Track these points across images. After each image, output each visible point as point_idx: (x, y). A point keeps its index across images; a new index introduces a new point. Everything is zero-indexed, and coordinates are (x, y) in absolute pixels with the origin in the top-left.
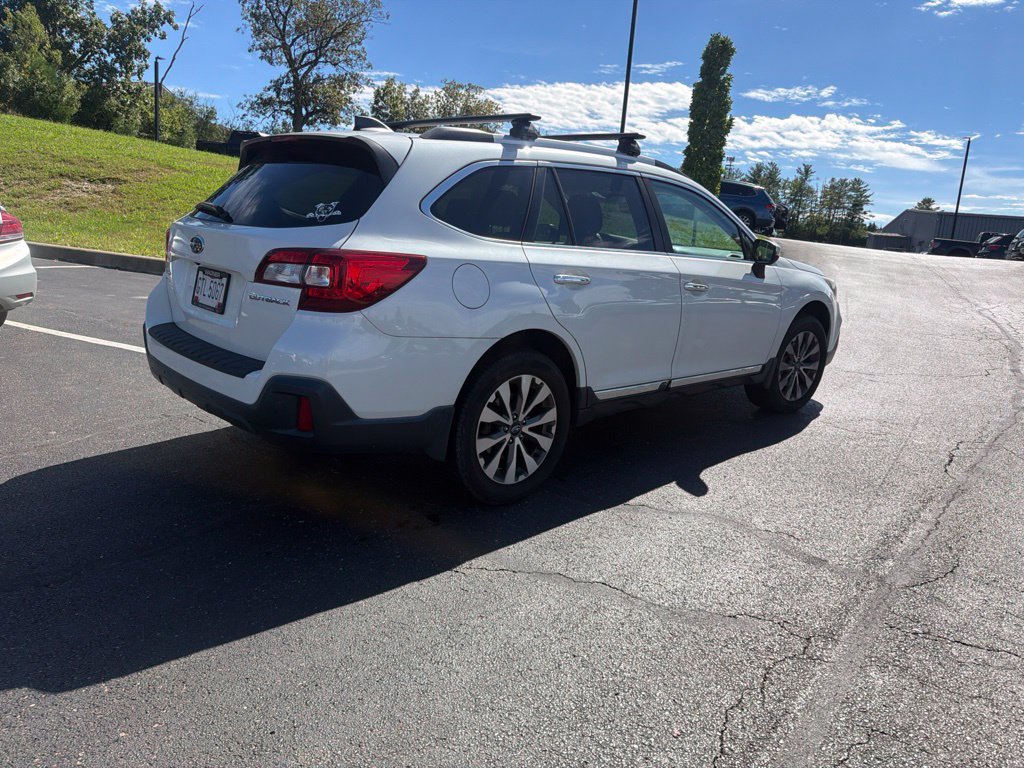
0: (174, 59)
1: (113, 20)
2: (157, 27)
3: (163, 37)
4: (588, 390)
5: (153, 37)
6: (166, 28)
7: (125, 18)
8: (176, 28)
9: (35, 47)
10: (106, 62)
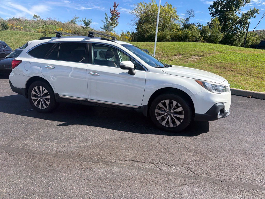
0: (259, 22)
1: (242, 15)
2: (253, 15)
3: (255, 17)
4: (57, 94)
5: (252, 17)
6: (256, 14)
7: (245, 14)
8: (259, 14)
9: (216, 26)
10: (238, 27)
